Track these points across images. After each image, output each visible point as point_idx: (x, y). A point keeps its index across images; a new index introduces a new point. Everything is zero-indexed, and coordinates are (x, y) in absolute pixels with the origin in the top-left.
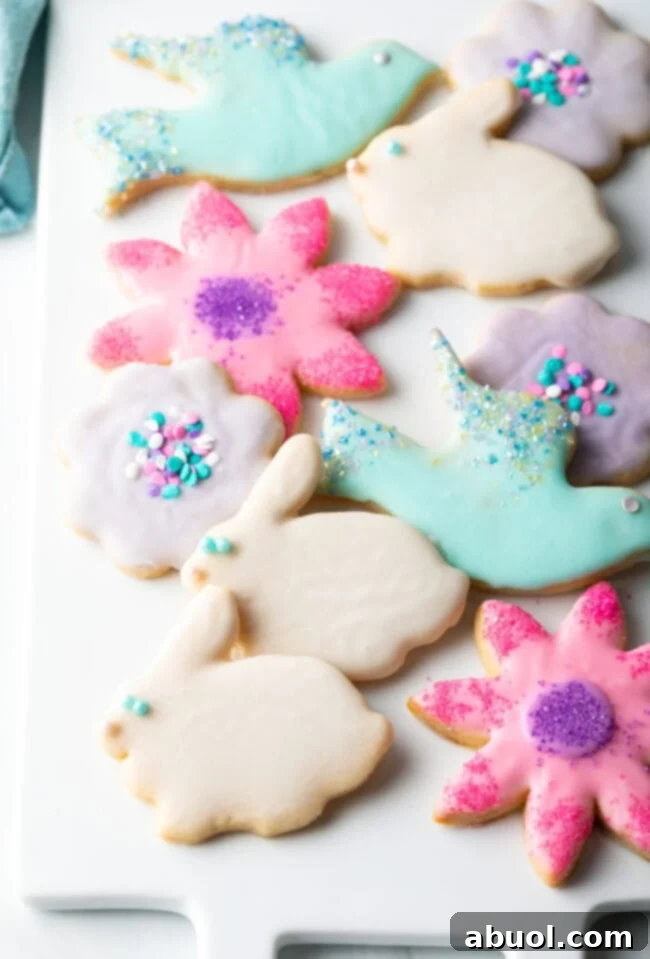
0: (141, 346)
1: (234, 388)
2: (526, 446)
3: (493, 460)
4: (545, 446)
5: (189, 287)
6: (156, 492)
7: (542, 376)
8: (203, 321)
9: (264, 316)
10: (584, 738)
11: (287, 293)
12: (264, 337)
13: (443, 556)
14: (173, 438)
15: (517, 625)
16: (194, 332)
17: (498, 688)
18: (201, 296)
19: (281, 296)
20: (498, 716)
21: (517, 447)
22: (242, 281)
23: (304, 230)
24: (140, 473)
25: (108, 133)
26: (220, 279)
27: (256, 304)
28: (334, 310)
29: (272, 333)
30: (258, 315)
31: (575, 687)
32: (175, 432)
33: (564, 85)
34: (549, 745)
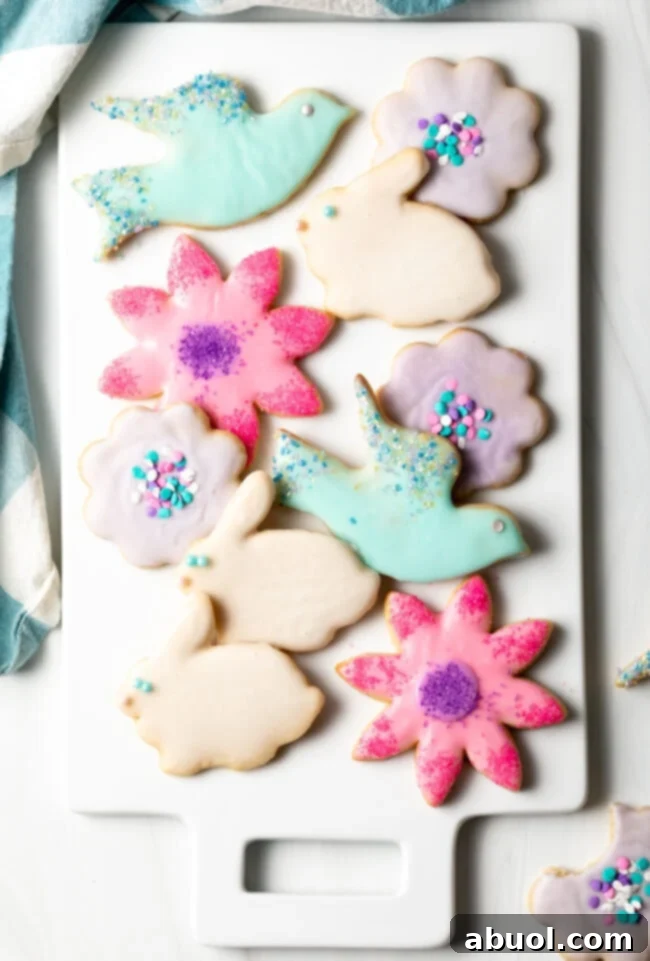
0: (141, 384)
1: (213, 424)
2: (423, 478)
3: (398, 488)
4: (437, 479)
5: (175, 335)
6: (153, 513)
7: (438, 407)
8: (185, 363)
9: (231, 358)
10: (458, 708)
11: (248, 337)
12: (232, 376)
13: (361, 561)
14: (164, 472)
15: (414, 615)
16: (178, 372)
17: (399, 665)
18: (184, 341)
19: (244, 340)
20: (398, 687)
21: (416, 479)
22: (214, 328)
23: (260, 280)
24: (142, 498)
25: (98, 195)
26: (197, 327)
27: (225, 350)
28: (284, 350)
29: (237, 373)
30: (227, 358)
31: (452, 667)
32: (166, 468)
33: (462, 146)
34: (432, 713)
